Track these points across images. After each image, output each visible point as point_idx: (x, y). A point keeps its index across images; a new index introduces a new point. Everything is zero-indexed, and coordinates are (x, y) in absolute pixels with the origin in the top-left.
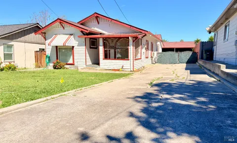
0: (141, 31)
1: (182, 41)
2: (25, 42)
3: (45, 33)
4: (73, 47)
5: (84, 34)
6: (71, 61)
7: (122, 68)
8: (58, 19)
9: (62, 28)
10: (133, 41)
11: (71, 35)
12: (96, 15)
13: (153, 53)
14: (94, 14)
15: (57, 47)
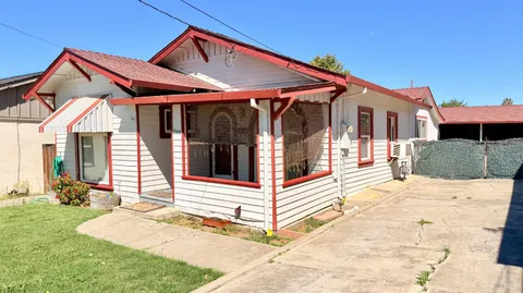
1: (507, 103)
2: (19, 121)
3: (53, 95)
4: (110, 134)
5: (133, 94)
7: (238, 217)
8: (66, 51)
9: (85, 79)
10: (274, 115)
11: (103, 97)
12: (192, 34)
13: (397, 147)
14: (187, 31)
15: (77, 134)
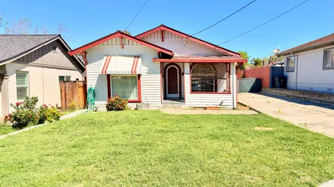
0: (232, 54)
2: (42, 67)
3: (86, 53)
4: (139, 76)
5: (159, 57)
6: (133, 97)
7: (220, 105)
9: (121, 46)
12: (162, 28)
15: (108, 76)
